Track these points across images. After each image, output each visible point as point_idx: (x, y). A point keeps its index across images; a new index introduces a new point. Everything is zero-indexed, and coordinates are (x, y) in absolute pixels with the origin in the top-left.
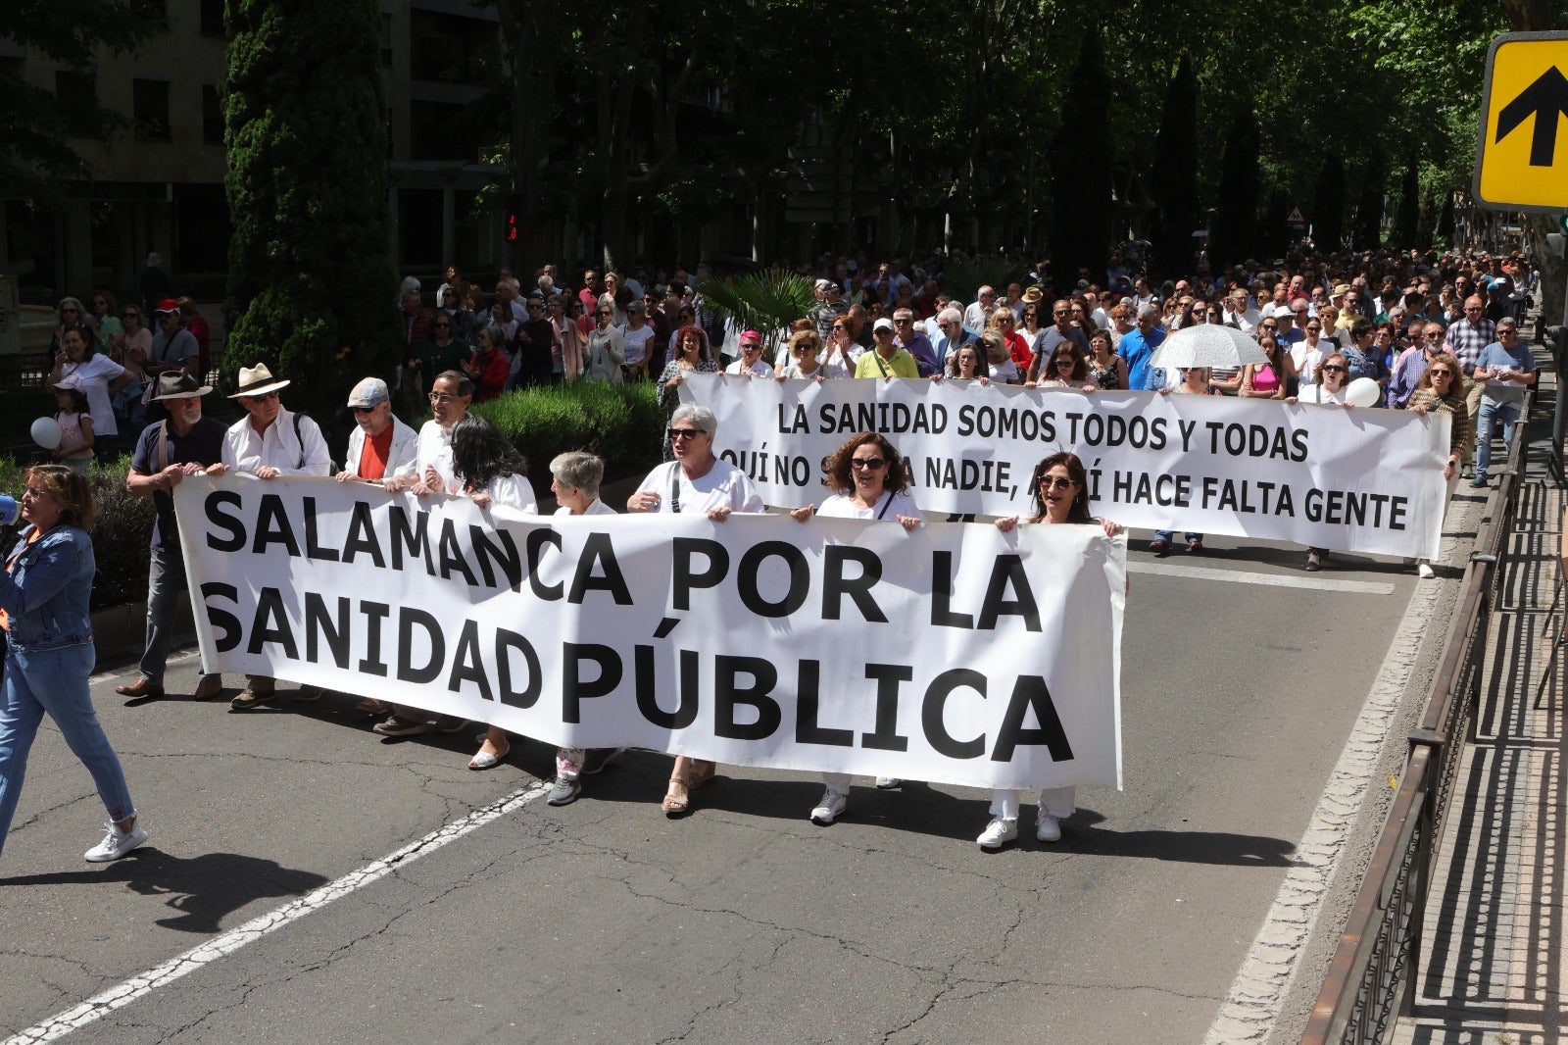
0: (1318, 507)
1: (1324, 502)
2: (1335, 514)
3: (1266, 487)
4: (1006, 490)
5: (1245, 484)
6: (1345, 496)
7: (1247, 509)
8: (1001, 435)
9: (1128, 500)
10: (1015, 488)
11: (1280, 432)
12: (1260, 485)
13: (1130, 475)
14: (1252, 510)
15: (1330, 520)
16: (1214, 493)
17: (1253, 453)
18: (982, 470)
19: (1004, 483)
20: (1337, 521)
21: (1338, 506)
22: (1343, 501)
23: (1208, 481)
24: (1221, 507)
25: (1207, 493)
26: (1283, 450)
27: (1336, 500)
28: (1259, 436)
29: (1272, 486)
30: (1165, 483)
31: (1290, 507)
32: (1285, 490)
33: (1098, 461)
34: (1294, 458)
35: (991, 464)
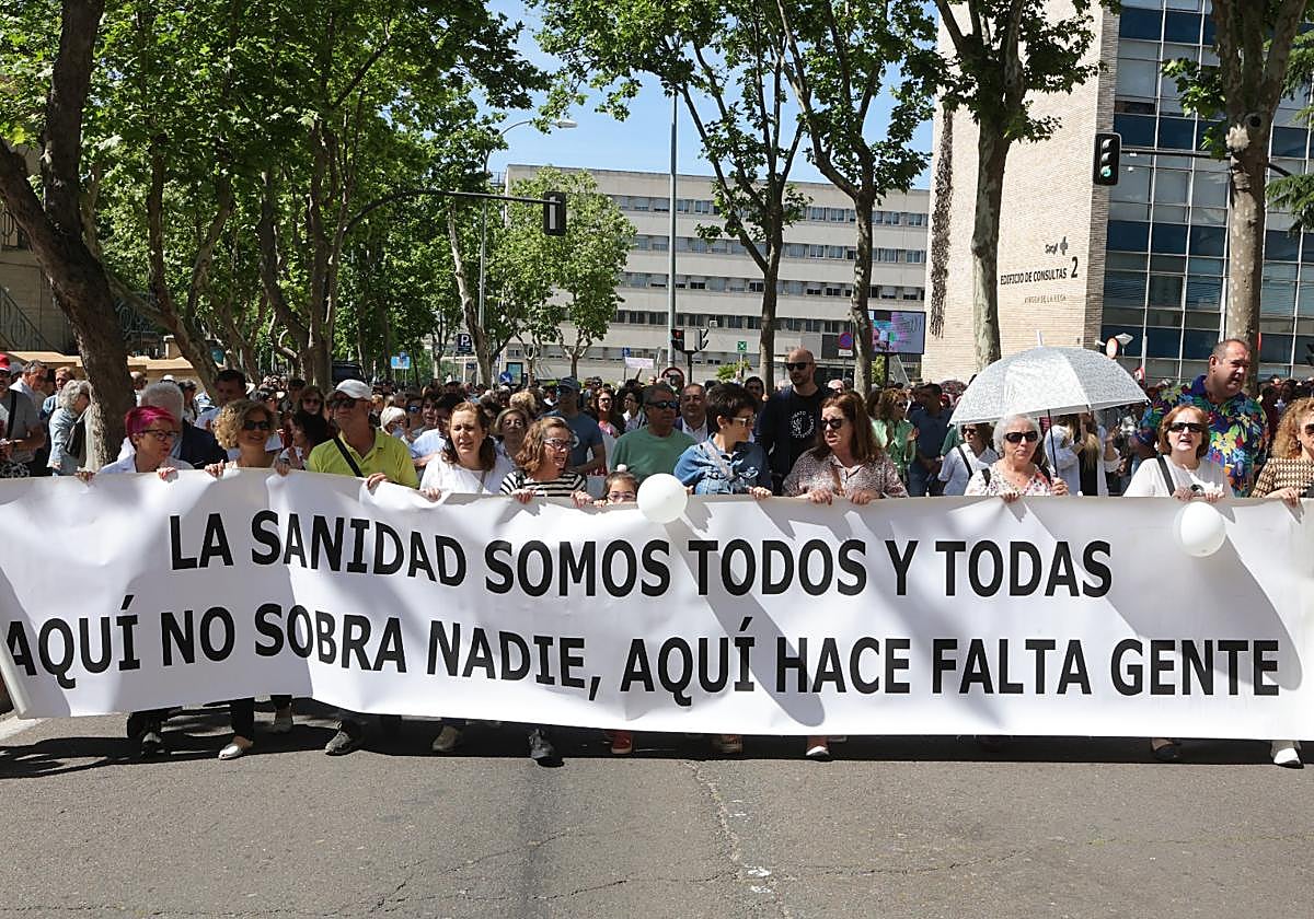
0: (1135, 670)
1: (1145, 660)
2: (1165, 677)
3: (1040, 647)
4: (580, 683)
5: (1004, 644)
6: (1178, 645)
7: (1007, 688)
8: (563, 592)
9: (802, 687)
10: (596, 681)
11: (1063, 549)
12: (1030, 644)
13: (803, 642)
14: (1018, 689)
15: (1158, 689)
16: (951, 665)
17: (1016, 590)
18: (534, 650)
19: (574, 672)
20: (1169, 689)
21: (1169, 665)
22: (1176, 656)
23: (941, 645)
24: (964, 689)
25: (940, 666)
26: (1070, 580)
27: (1164, 655)
28: (1025, 559)
29: (1051, 644)
30: (868, 652)
31: (1082, 679)
32: (1075, 648)
33: (747, 620)
34: (1088, 591)
35: (549, 641)
